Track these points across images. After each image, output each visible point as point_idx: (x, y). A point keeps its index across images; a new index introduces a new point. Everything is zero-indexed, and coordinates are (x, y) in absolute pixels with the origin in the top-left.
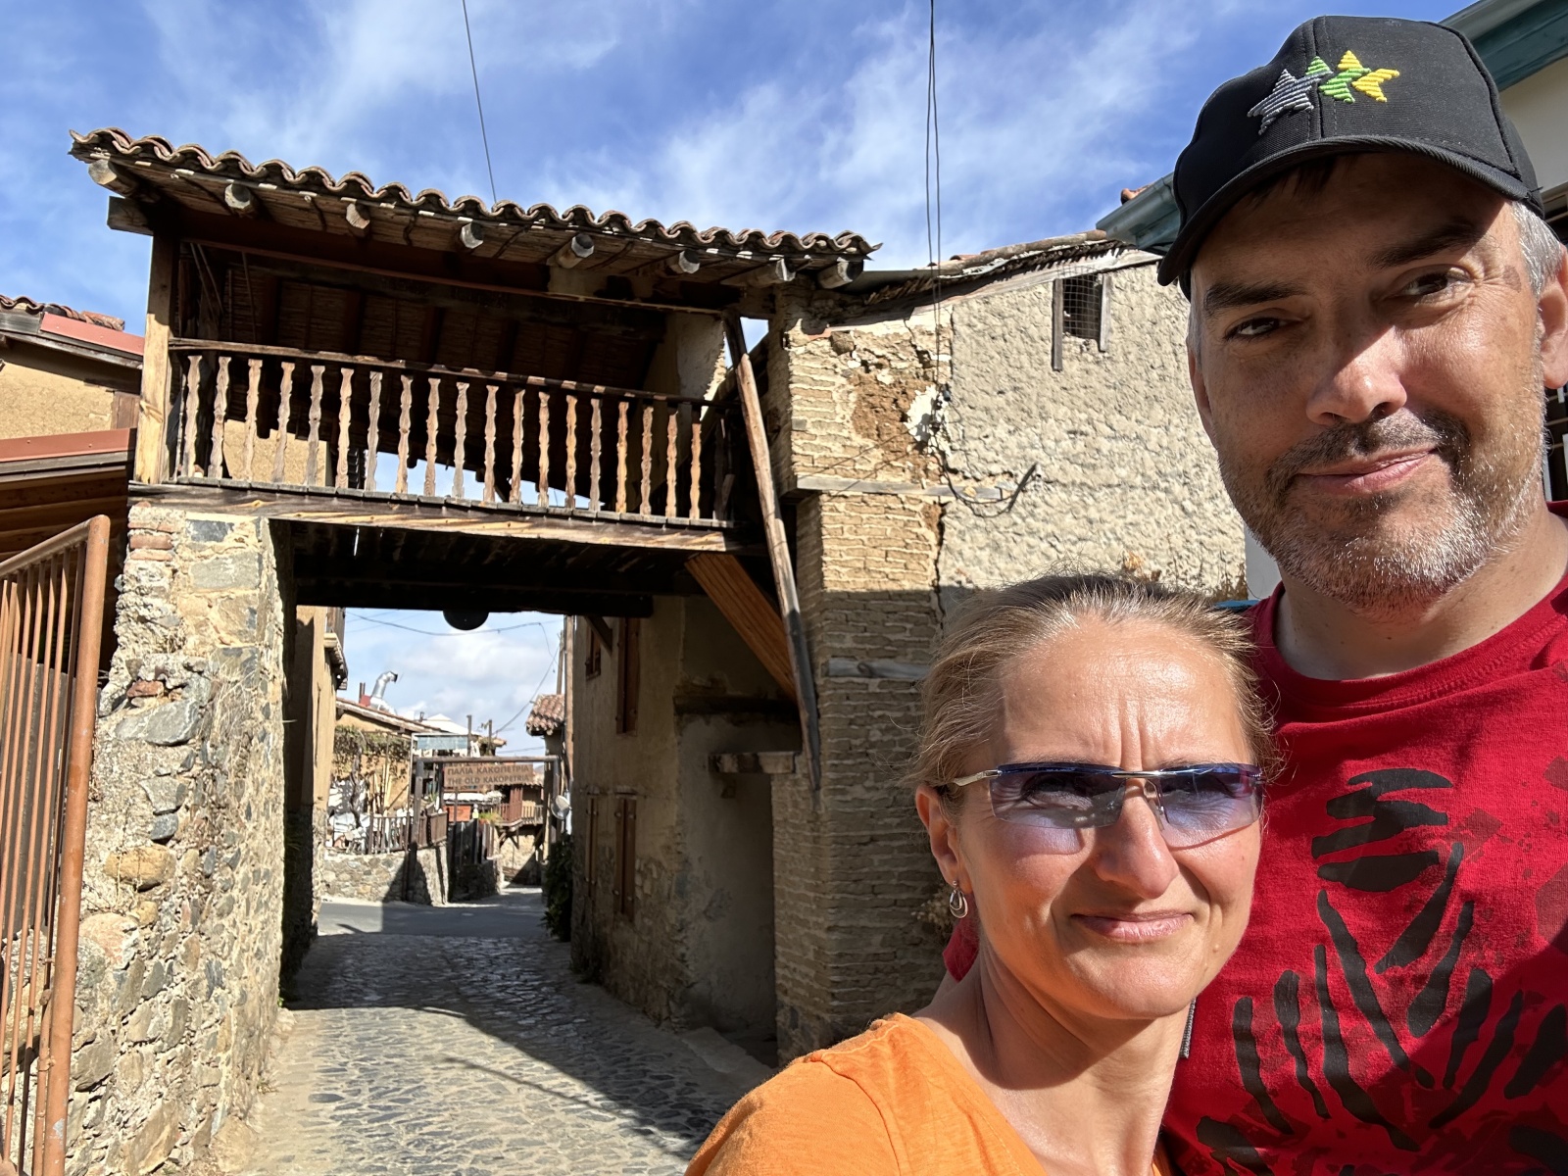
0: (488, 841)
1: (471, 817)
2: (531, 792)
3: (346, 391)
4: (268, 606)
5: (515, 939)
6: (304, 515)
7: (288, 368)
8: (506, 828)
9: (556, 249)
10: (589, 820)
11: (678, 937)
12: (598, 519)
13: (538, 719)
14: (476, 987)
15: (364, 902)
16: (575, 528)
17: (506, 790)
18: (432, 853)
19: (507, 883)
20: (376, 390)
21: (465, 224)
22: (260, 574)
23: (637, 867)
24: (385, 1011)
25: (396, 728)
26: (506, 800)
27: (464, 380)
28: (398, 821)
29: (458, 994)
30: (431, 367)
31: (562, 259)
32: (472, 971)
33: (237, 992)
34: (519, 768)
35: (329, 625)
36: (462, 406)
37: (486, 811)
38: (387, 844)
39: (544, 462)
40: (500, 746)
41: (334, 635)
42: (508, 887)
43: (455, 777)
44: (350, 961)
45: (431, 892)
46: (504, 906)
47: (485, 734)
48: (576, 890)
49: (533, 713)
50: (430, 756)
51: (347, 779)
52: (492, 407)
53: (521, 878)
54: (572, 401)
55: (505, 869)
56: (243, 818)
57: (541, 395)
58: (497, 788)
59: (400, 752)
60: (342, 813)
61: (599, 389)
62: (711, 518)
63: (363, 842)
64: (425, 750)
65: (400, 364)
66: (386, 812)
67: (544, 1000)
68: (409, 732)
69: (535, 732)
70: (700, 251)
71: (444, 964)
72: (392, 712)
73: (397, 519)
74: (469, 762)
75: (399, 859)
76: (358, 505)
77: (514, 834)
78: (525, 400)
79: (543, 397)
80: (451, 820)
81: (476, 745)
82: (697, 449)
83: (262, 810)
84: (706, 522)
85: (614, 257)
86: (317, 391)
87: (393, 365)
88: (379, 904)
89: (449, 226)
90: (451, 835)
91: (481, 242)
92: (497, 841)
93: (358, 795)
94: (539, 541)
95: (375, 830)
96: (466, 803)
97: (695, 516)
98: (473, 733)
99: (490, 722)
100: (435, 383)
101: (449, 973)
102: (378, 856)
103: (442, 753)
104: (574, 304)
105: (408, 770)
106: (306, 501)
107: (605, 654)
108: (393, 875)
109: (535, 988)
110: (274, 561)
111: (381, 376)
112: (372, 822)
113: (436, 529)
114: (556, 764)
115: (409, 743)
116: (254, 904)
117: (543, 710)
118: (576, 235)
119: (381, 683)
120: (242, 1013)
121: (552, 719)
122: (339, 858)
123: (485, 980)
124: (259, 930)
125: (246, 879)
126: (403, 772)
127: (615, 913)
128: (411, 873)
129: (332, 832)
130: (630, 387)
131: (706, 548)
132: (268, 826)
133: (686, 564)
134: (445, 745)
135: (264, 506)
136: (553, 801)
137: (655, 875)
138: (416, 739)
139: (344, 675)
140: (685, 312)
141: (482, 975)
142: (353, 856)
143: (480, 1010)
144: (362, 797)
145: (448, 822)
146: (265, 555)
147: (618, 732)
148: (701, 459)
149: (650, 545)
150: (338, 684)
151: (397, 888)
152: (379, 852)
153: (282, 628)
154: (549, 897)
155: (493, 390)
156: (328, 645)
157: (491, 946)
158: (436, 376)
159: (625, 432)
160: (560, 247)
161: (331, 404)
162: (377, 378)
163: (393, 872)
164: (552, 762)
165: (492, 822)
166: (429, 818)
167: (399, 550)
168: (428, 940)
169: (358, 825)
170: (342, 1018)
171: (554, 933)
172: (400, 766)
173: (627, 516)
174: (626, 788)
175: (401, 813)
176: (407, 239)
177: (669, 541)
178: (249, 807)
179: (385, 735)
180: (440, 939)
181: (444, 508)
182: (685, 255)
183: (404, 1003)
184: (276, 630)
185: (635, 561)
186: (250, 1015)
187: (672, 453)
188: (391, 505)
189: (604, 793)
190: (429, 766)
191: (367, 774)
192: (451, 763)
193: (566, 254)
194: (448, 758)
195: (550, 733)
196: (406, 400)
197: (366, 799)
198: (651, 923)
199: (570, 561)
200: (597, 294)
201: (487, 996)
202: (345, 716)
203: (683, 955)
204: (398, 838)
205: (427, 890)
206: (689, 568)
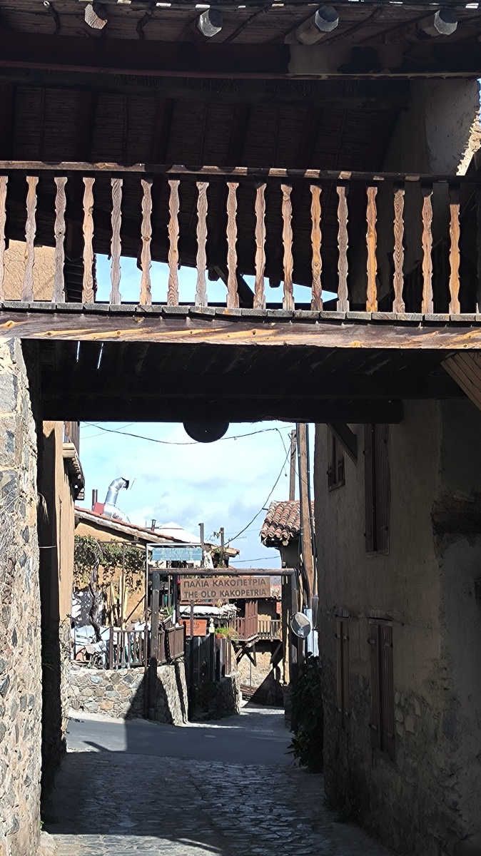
0: (225, 657)
1: (208, 632)
2: (266, 605)
3: (88, 201)
4: (24, 428)
5: (262, 767)
6: (54, 333)
7: (33, 182)
8: (242, 643)
9: (295, 26)
10: (338, 644)
11: (450, 783)
12: (347, 321)
13: (272, 528)
14: (228, 819)
15: (107, 719)
16: (323, 332)
17: (240, 603)
18: (171, 669)
19: (245, 702)
20: (117, 197)
21: (202, 11)
22: (16, 397)
23: (397, 701)
24: (142, 839)
25: (130, 537)
26: (241, 613)
27: (203, 178)
28: (137, 636)
29: (212, 825)
30: (170, 168)
31: (303, 36)
32: (222, 801)
33: (10, 821)
34: (255, 581)
35: (66, 435)
36: (202, 206)
37: (222, 625)
38: (127, 660)
39: (288, 261)
40: (233, 556)
41: (72, 445)
42: (245, 706)
43: (191, 590)
44: (100, 782)
45: (172, 710)
46: (246, 729)
47: (217, 542)
48: (327, 720)
49: (266, 521)
50: (163, 566)
51: (84, 590)
52: (232, 204)
53: (259, 697)
54: (316, 191)
55: (243, 686)
56: (10, 644)
57: (283, 187)
58: (232, 601)
59: (135, 563)
60: (81, 625)
61: (345, 175)
62: (474, 311)
63: (103, 656)
64: (160, 560)
65: (140, 168)
66: (124, 625)
67: (301, 838)
68: (144, 542)
69: (270, 542)
70: (458, 8)
71: (193, 790)
72: (125, 521)
73: (142, 333)
74: (201, 575)
75: (139, 674)
76: (105, 321)
77: (250, 649)
78: (267, 194)
79: (286, 189)
80: (188, 634)
81: (209, 555)
82: (455, 233)
83: (26, 635)
84: (468, 316)
85: (359, 25)
86: (61, 203)
87: (132, 169)
88: (121, 721)
89: (185, 15)
90: (189, 650)
91: (220, 29)
92: (234, 657)
93: (97, 607)
94: (286, 347)
95: (115, 643)
96: (201, 617)
97: (455, 311)
98: (206, 542)
99: (222, 529)
100: (174, 184)
101: (199, 801)
102: (119, 671)
103: (175, 564)
104: (315, 83)
105: (143, 582)
106: (55, 319)
107: (349, 463)
108: (134, 691)
109: (290, 825)
110: (27, 381)
111: (121, 182)
112: (111, 635)
113: (181, 341)
114: (294, 577)
115: (145, 554)
116: (22, 731)
117: (277, 519)
118: (318, 8)
119: (114, 489)
120: (15, 841)
121: (289, 530)
122: (83, 671)
123: (237, 811)
124: (27, 757)
125: (15, 706)
126: (139, 583)
127: (374, 749)
128: (151, 689)
129: (74, 645)
130: (379, 170)
131: (469, 346)
132: (32, 651)
133: (442, 363)
134: (179, 555)
135: (16, 327)
136: (293, 618)
137: (418, 712)
138: (151, 549)
139: (82, 486)
140: (441, 78)
141: (233, 806)
142: (95, 671)
143: (236, 846)
144: (101, 608)
145: (185, 637)
146: (19, 376)
147: (367, 551)
148: (461, 244)
149: (405, 346)
150: (76, 493)
151: (138, 707)
152: (120, 667)
153: (36, 448)
154: (293, 720)
155: (233, 187)
156: (66, 456)
157: (238, 773)
158: (174, 177)
159: (374, 221)
160: (301, 22)
161: (74, 215)
162: (117, 184)
163: (133, 688)
164: (289, 575)
165: (228, 637)
166: (167, 632)
167: (142, 362)
168: (173, 762)
169: (99, 639)
170: (101, 845)
171: (302, 762)
172: (136, 577)
173: (379, 315)
174: (379, 613)
175: (139, 627)
176: (141, 32)
177: (427, 341)
178: (15, 633)
179: (120, 545)
180: (185, 762)
181: (188, 318)
182: (440, 15)
183: (160, 831)
184: (31, 451)
185: (385, 362)
186: (22, 844)
187: (427, 240)
188: (137, 318)
189: (353, 615)
190: (164, 577)
191: (103, 585)
192: (185, 575)
193: (309, 29)
194: (183, 570)
195: (285, 543)
196: (147, 205)
197: (104, 610)
198: (415, 764)
199: (315, 365)
200: (338, 70)
201: (241, 830)
202: (81, 525)
203: (455, 803)
204: (138, 653)
205: (168, 708)
206: (445, 367)
